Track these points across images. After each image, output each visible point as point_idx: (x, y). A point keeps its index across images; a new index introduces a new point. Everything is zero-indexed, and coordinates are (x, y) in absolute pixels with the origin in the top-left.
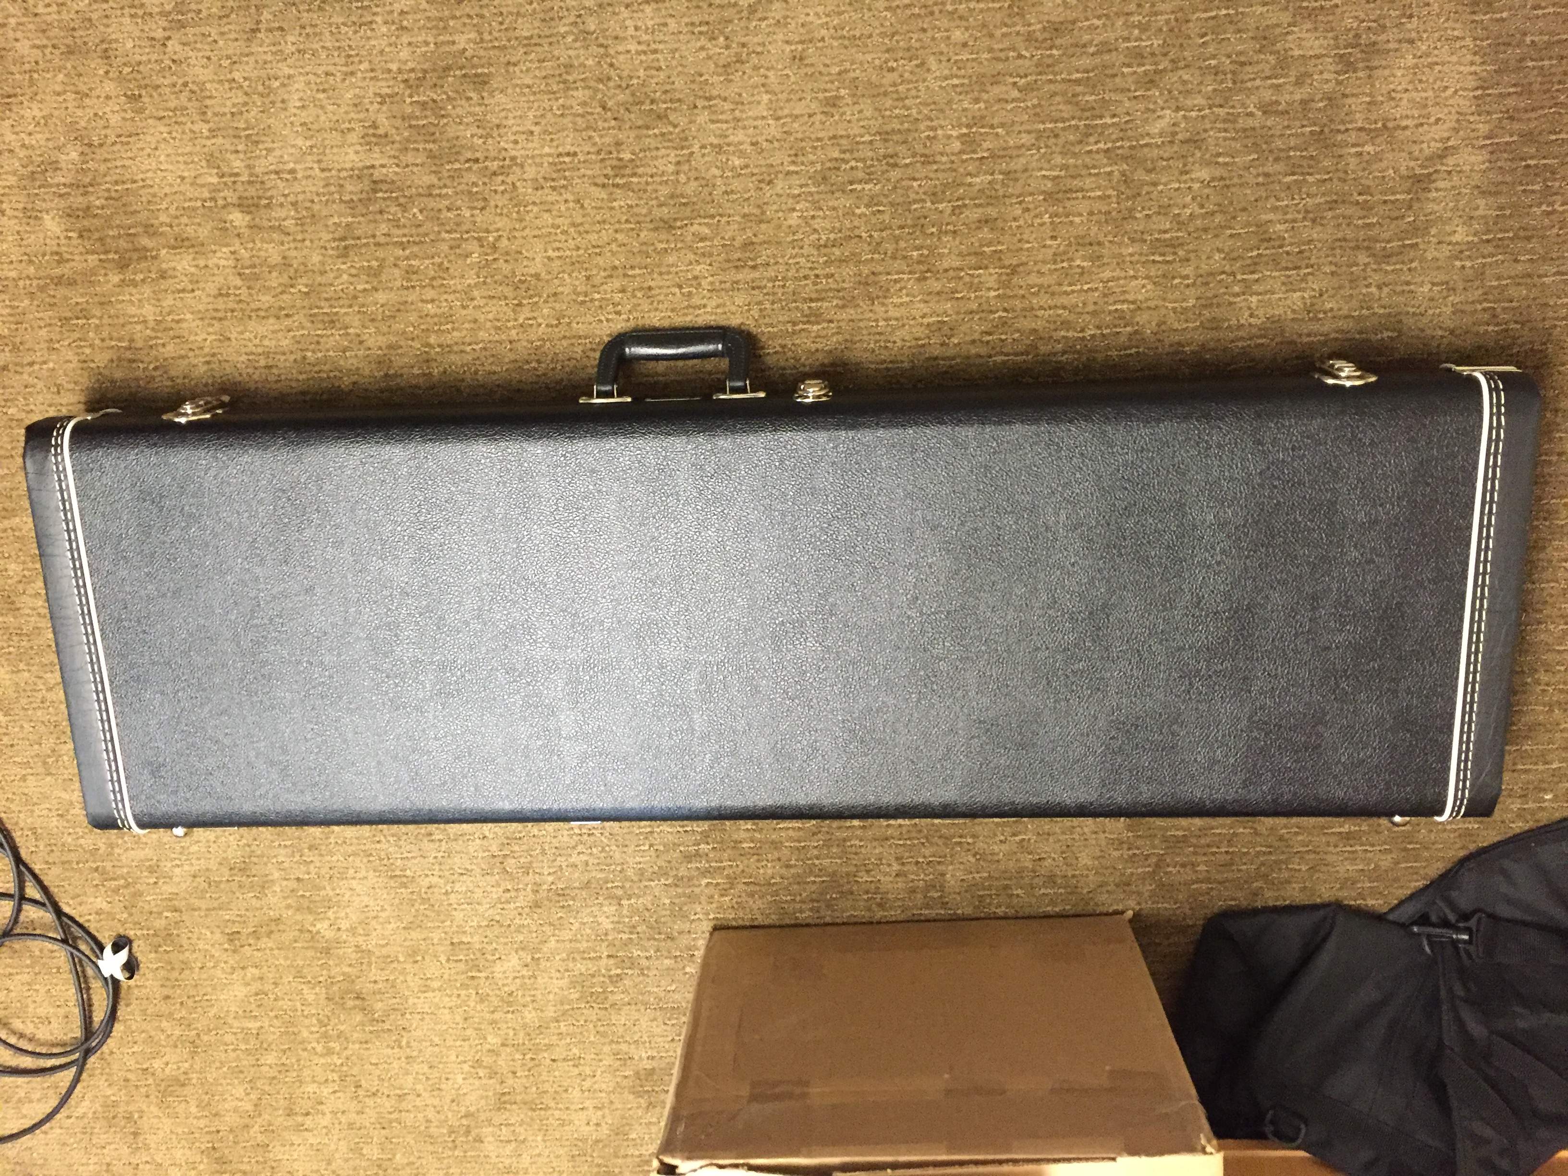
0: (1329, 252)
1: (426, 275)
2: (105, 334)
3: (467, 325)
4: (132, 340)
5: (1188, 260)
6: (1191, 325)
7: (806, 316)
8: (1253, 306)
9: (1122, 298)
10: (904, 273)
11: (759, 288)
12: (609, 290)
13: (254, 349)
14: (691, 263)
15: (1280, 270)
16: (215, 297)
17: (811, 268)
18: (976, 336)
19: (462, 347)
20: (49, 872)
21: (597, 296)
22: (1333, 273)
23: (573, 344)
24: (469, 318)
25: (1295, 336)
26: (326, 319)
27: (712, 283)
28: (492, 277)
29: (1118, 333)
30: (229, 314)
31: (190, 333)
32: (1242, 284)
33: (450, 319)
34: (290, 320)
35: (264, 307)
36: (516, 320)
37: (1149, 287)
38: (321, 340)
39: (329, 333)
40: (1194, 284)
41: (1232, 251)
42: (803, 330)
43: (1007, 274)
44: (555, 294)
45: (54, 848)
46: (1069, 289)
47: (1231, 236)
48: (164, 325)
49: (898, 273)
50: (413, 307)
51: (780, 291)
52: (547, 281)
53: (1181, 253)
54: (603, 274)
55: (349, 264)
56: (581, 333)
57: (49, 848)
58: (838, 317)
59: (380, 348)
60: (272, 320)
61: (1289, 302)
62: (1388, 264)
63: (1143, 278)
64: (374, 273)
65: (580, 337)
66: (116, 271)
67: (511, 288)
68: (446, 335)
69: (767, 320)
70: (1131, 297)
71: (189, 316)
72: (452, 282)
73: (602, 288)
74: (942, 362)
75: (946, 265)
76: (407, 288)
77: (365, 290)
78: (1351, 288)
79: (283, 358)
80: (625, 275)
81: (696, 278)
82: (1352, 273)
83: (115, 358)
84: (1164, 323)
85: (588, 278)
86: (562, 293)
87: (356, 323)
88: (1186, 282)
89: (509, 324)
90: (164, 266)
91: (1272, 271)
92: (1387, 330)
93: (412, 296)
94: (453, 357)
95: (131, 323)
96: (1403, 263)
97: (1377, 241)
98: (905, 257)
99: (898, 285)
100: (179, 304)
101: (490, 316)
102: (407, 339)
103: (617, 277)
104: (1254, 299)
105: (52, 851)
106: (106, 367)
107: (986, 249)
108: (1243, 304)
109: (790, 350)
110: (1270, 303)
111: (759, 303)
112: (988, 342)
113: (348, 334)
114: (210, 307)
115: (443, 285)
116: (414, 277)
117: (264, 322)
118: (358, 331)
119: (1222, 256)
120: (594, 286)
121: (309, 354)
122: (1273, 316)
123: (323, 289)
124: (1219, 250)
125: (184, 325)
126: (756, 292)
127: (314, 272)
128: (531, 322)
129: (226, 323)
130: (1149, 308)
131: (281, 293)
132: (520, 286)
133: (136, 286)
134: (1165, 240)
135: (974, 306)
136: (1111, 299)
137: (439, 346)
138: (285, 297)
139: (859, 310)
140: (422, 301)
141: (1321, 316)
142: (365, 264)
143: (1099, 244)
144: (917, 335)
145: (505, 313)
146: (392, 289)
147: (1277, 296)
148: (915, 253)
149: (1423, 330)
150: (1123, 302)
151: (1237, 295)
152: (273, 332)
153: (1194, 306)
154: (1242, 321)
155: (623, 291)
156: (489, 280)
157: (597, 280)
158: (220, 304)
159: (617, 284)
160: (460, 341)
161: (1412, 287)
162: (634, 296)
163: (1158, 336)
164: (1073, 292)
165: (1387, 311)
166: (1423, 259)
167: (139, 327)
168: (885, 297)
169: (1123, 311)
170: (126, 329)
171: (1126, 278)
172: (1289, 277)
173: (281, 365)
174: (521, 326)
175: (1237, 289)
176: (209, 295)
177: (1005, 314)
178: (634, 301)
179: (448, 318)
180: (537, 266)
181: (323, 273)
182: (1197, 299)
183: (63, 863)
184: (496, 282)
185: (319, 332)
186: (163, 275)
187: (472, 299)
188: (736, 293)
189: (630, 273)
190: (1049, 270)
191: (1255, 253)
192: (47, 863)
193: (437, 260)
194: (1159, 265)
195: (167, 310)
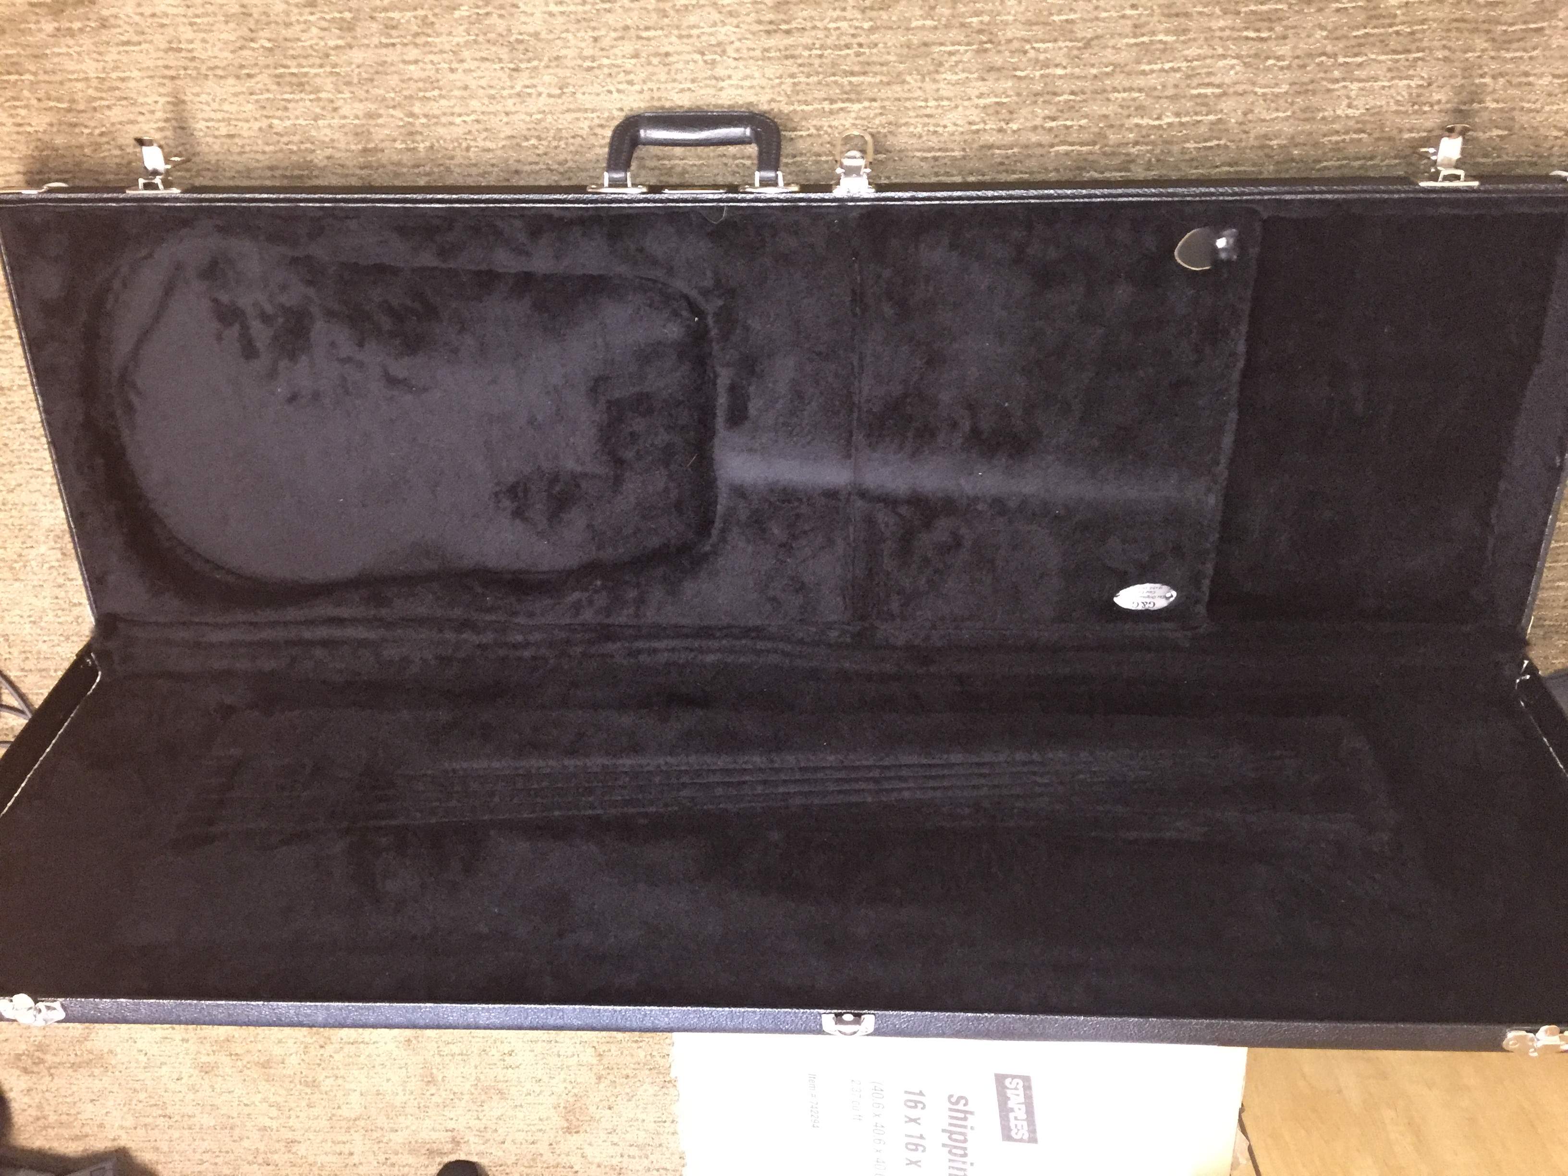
0: (1444, 34)
1: (408, 30)
2: (41, 94)
3: (456, 93)
4: (73, 101)
5: (1285, 37)
6: (1281, 114)
7: (846, 93)
8: (1353, 94)
9: (1207, 80)
10: (959, 44)
11: (793, 57)
12: (620, 54)
13: (213, 115)
14: (715, 24)
15: (1387, 54)
16: (166, 51)
17: (853, 36)
18: (1038, 122)
19: (450, 119)
20: (26, 680)
21: (605, 61)
22: (1446, 59)
23: (578, 119)
24: (459, 84)
25: (1395, 132)
26: (294, 80)
27: (738, 50)
28: (485, 34)
29: (1199, 122)
30: (182, 72)
31: (139, 93)
32: (1342, 68)
33: (436, 85)
34: (253, 81)
35: (221, 65)
36: (512, 87)
37: (1238, 68)
38: (289, 106)
39: (297, 97)
40: (1289, 67)
41: (1336, 29)
42: (842, 109)
43: (1079, 49)
44: (557, 58)
45: (29, 655)
46: (1147, 68)
47: (1338, 10)
48: (107, 84)
49: (953, 44)
50: (393, 69)
51: (817, 62)
52: (549, 41)
53: (1279, 29)
54: (613, 35)
55: (318, 15)
56: (588, 106)
57: (24, 656)
58: (883, 94)
59: (357, 117)
60: (231, 81)
61: (1393, 91)
62: (1508, 50)
63: (1234, 58)
64: (348, 27)
65: (586, 110)
66: (50, 18)
67: (506, 50)
68: (432, 103)
69: (801, 97)
70: (1216, 80)
71: (135, 74)
72: (437, 40)
73: (612, 52)
74: (997, 151)
75: (1009, 35)
76: (386, 46)
77: (337, 47)
78: (1464, 78)
79: (246, 126)
80: (639, 38)
81: (719, 44)
82: (1467, 59)
83: (55, 121)
84: (1252, 111)
85: (596, 40)
86: (566, 57)
87: (329, 87)
88: (1281, 63)
89: (505, 93)
90: (105, 13)
91: (1378, 54)
92: (1497, 127)
93: (391, 55)
94: (441, 131)
95: (70, 80)
96: (1525, 50)
97: (1499, 23)
98: (963, 25)
99: (954, 58)
100: (124, 58)
101: (483, 82)
102: (388, 107)
103: (630, 39)
104: (1355, 86)
105: (27, 658)
106: (45, 132)
107: (1056, 18)
108: (1342, 92)
109: (826, 132)
110: (1372, 91)
111: (792, 76)
112: (1051, 129)
113: (319, 99)
114: (160, 63)
115: (428, 42)
116: (394, 33)
117: (222, 82)
118: (330, 96)
119: (1325, 33)
120: (602, 49)
121: (276, 122)
122: (1373, 108)
123: (289, 44)
124: (1322, 27)
125: (131, 84)
126: (789, 62)
127: (277, 23)
128: (529, 90)
129: (179, 82)
130: (1236, 93)
131: (241, 48)
132: (517, 46)
133: (72, 36)
134: (1261, 13)
135: (1039, 87)
136: (1195, 82)
137: (426, 116)
138: (246, 53)
139: (906, 87)
140: (404, 62)
141: (1426, 108)
142: (338, 15)
143: (1187, 15)
144: (971, 118)
145: (500, 79)
146: (368, 46)
147: (1380, 83)
148: (975, 20)
149: (1536, 129)
150: (1208, 85)
151: (1337, 81)
152: (236, 95)
153: (1286, 93)
154: (1339, 112)
155: (636, 56)
156: (481, 39)
157: (606, 42)
158: (172, 59)
159: (628, 47)
160: (448, 111)
161: (1531, 79)
162: (649, 63)
163: (1244, 127)
164: (1152, 71)
165: (1501, 105)
166: (1548, 47)
167: (80, 85)
168: (937, 72)
169: (1206, 96)
170: (66, 87)
171: (1212, 57)
172: (1397, 61)
173: (245, 134)
174: (518, 95)
175: (1336, 74)
176: (158, 49)
177: (1072, 97)
178: (650, 69)
179: (432, 83)
180: (536, 23)
181: (288, 25)
182: (1291, 85)
183: (41, 670)
184: (489, 41)
185: (287, 96)
186: (104, 24)
187: (462, 61)
188: (767, 63)
189: (645, 34)
190: (1127, 45)
191: (1361, 32)
192: (23, 670)
193: (420, 13)
194: (1251, 43)
195: (111, 65)
